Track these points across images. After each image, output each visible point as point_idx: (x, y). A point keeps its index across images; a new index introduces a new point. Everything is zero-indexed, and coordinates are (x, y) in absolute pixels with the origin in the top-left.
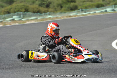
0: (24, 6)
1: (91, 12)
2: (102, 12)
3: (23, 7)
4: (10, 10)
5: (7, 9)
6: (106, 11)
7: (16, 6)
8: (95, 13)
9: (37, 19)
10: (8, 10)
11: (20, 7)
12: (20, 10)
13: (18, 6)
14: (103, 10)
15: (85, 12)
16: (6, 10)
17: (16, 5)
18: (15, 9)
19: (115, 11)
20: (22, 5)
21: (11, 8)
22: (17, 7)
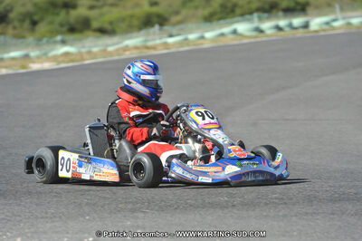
1: (192, 37)
2: (222, 35)
6: (235, 32)
8: (202, 37)
9: (26, 56)
14: (226, 30)
15: (171, 36)
19: (261, 31)
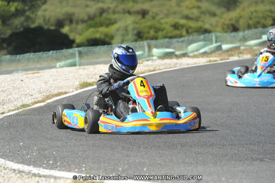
0: (271, 11)
3: (269, 14)
4: (237, 21)
5: (230, 20)
7: (252, 13)
10: (233, 22)
11: (261, 15)
12: (262, 21)
13: (256, 11)
16: (227, 22)
17: (252, 9)
18: (250, 18)
20: (266, 11)
21: (241, 17)
22: (255, 14)
